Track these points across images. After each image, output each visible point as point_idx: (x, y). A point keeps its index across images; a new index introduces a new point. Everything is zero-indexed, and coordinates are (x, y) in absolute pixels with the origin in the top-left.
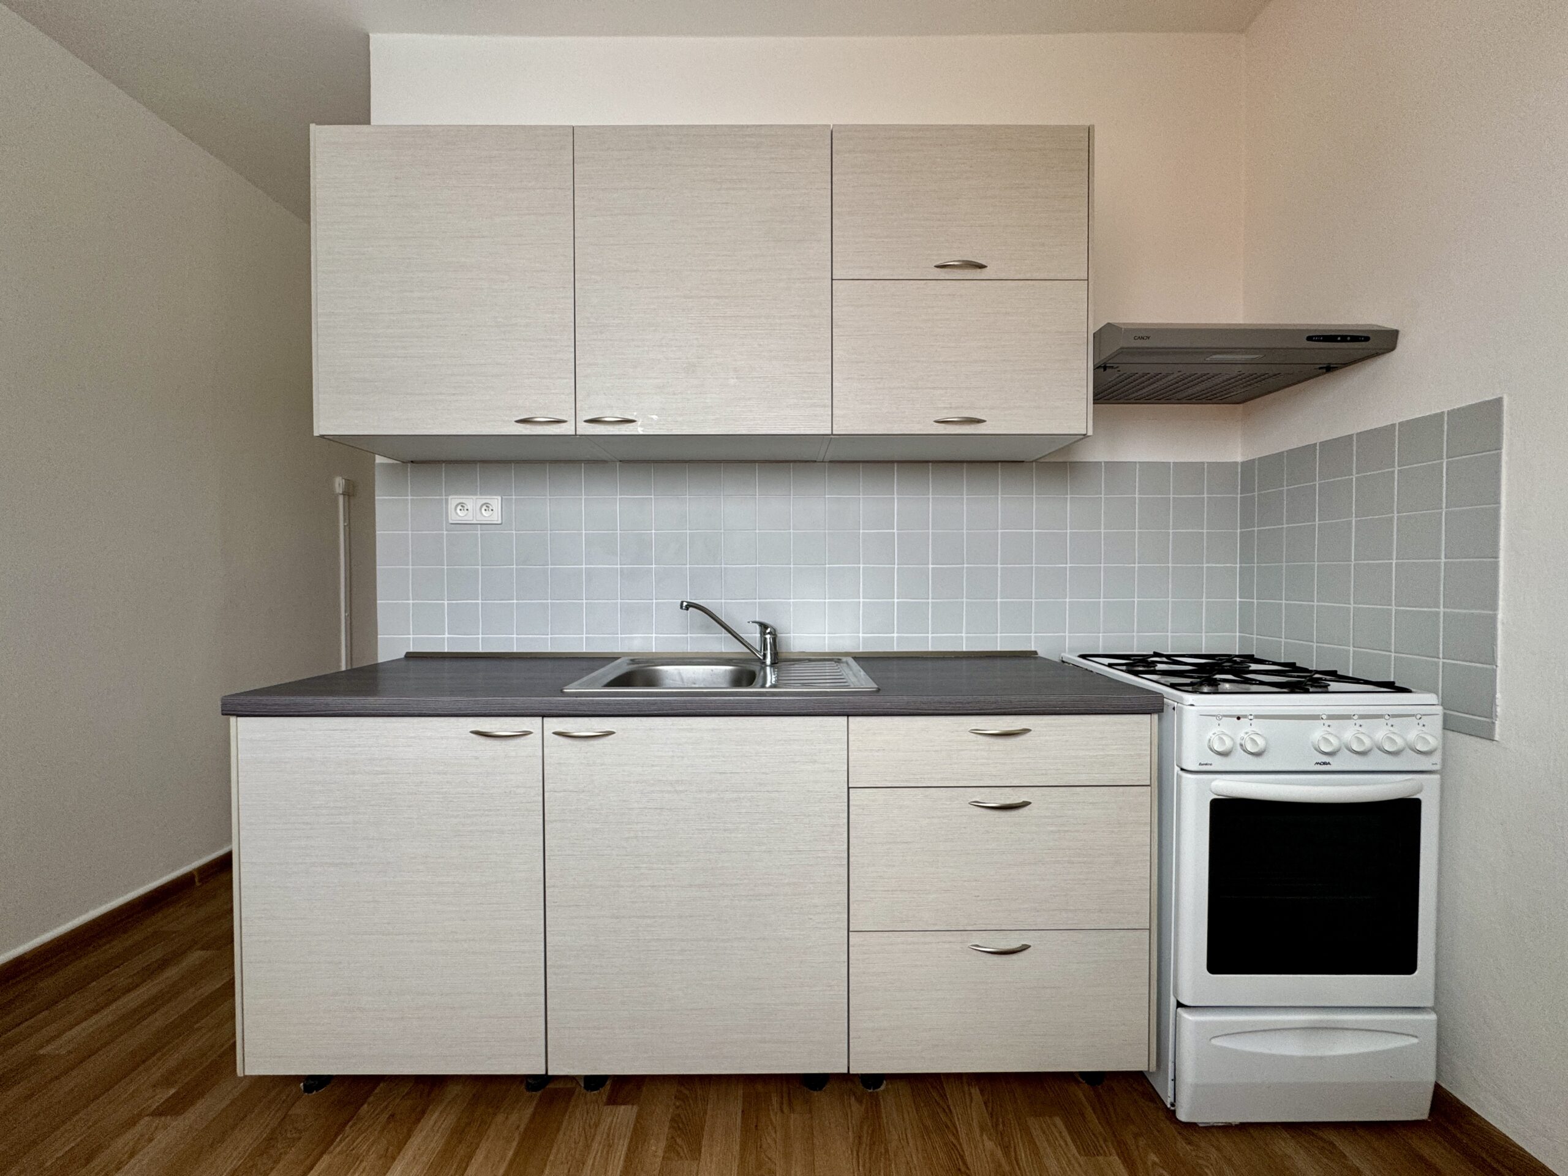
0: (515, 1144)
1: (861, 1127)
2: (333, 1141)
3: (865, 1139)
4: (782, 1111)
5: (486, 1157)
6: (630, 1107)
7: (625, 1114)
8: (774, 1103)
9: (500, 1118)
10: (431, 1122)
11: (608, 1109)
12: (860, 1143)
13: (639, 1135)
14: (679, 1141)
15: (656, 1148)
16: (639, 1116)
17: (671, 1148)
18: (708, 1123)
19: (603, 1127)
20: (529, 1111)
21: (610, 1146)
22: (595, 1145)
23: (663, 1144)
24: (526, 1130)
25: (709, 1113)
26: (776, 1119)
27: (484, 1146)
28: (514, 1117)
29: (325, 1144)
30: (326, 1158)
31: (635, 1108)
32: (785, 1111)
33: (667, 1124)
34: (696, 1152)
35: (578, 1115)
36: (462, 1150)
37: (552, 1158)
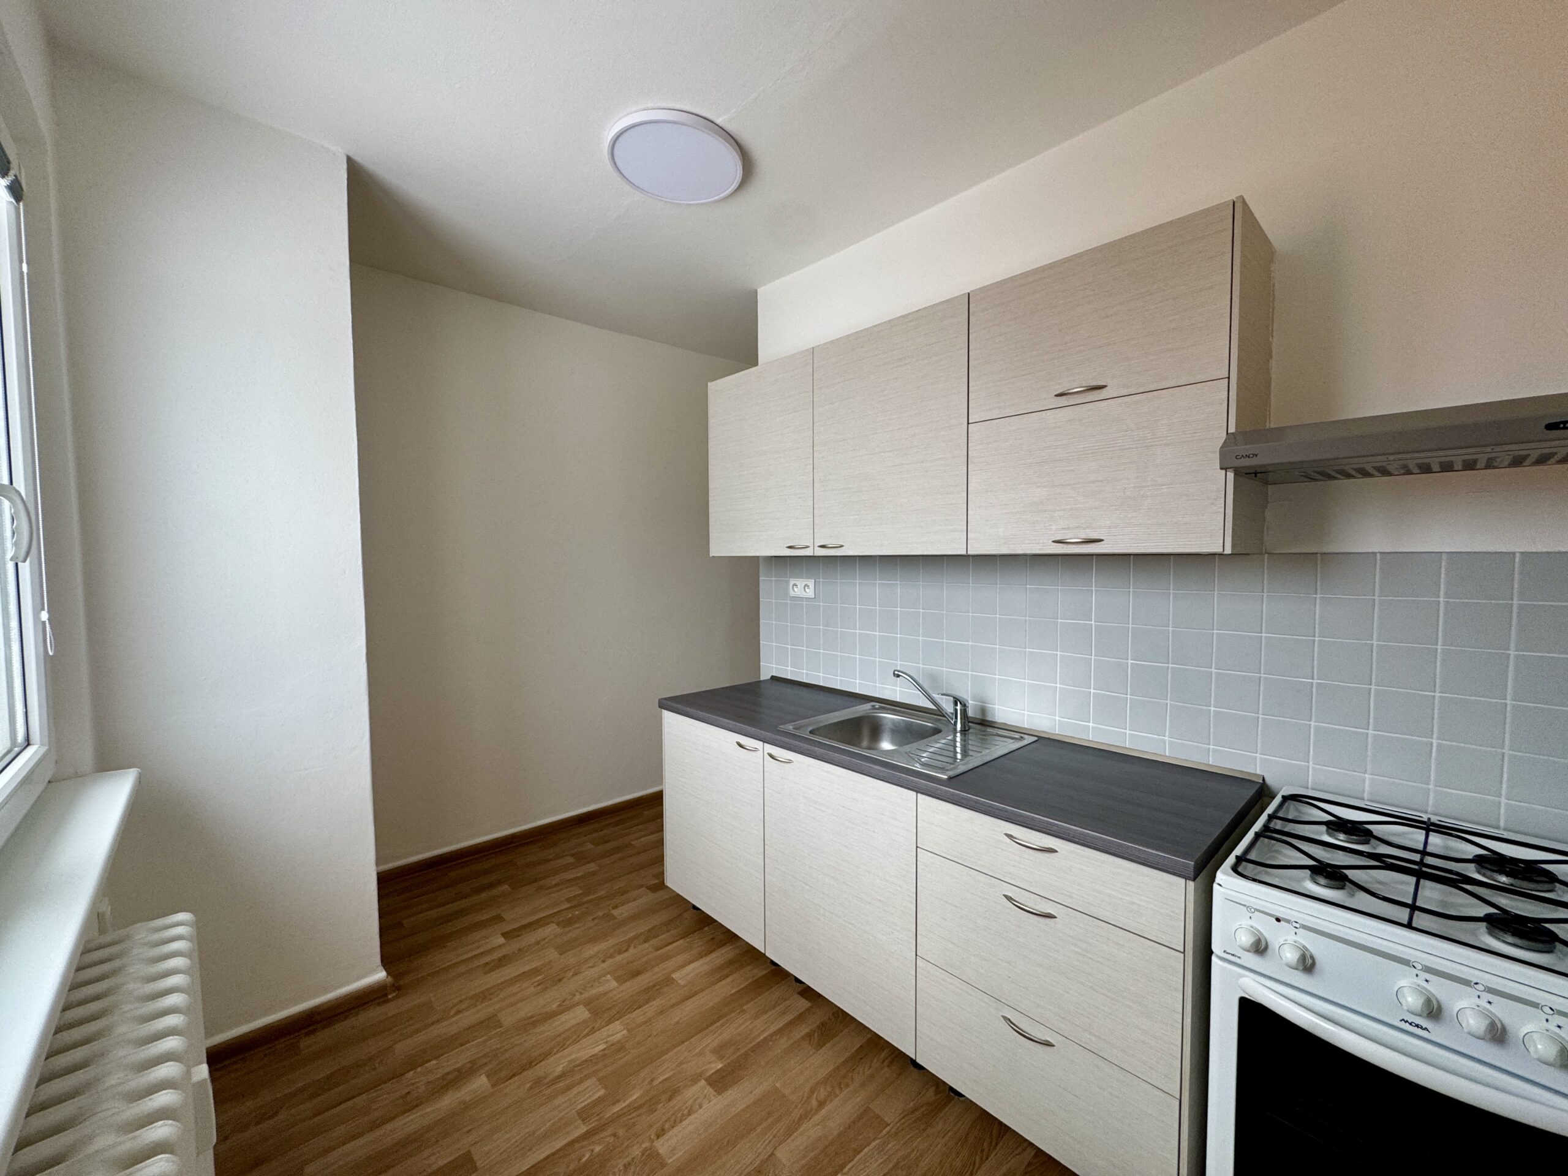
0: (747, 983)
1: (922, 1106)
2: (687, 936)
3: (918, 1114)
4: (883, 1063)
5: (732, 981)
6: (807, 1002)
7: (803, 1004)
8: (883, 1055)
9: (749, 967)
10: (724, 951)
11: (796, 996)
12: (913, 1112)
13: (801, 1018)
14: (816, 1035)
15: (803, 1030)
16: (808, 1010)
17: (809, 1036)
18: (837, 1038)
19: (788, 1003)
20: (764, 972)
21: (784, 1013)
22: (778, 1008)
23: (807, 1030)
24: (756, 980)
25: (843, 1033)
26: (876, 1063)
27: (734, 976)
28: (756, 971)
29: (684, 936)
30: (681, 942)
31: (810, 1004)
32: (885, 1063)
33: (818, 1023)
34: (820, 1045)
35: (782, 989)
36: (726, 972)
37: (756, 1000)
